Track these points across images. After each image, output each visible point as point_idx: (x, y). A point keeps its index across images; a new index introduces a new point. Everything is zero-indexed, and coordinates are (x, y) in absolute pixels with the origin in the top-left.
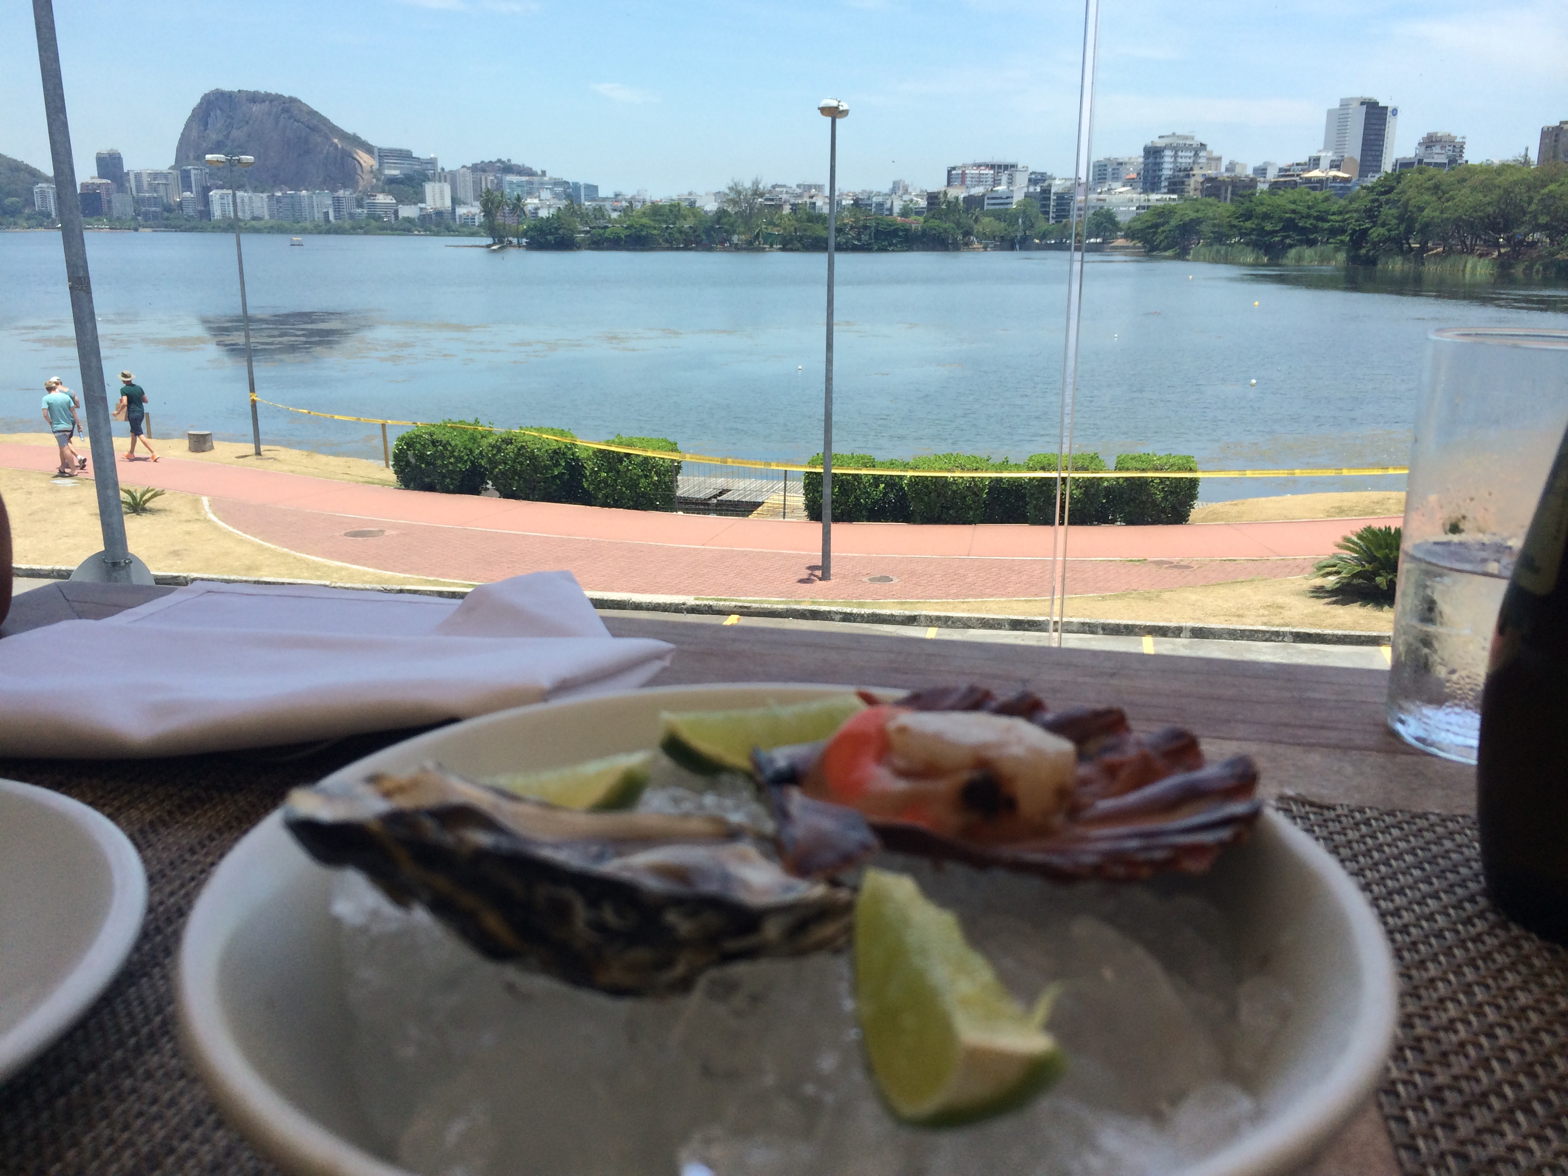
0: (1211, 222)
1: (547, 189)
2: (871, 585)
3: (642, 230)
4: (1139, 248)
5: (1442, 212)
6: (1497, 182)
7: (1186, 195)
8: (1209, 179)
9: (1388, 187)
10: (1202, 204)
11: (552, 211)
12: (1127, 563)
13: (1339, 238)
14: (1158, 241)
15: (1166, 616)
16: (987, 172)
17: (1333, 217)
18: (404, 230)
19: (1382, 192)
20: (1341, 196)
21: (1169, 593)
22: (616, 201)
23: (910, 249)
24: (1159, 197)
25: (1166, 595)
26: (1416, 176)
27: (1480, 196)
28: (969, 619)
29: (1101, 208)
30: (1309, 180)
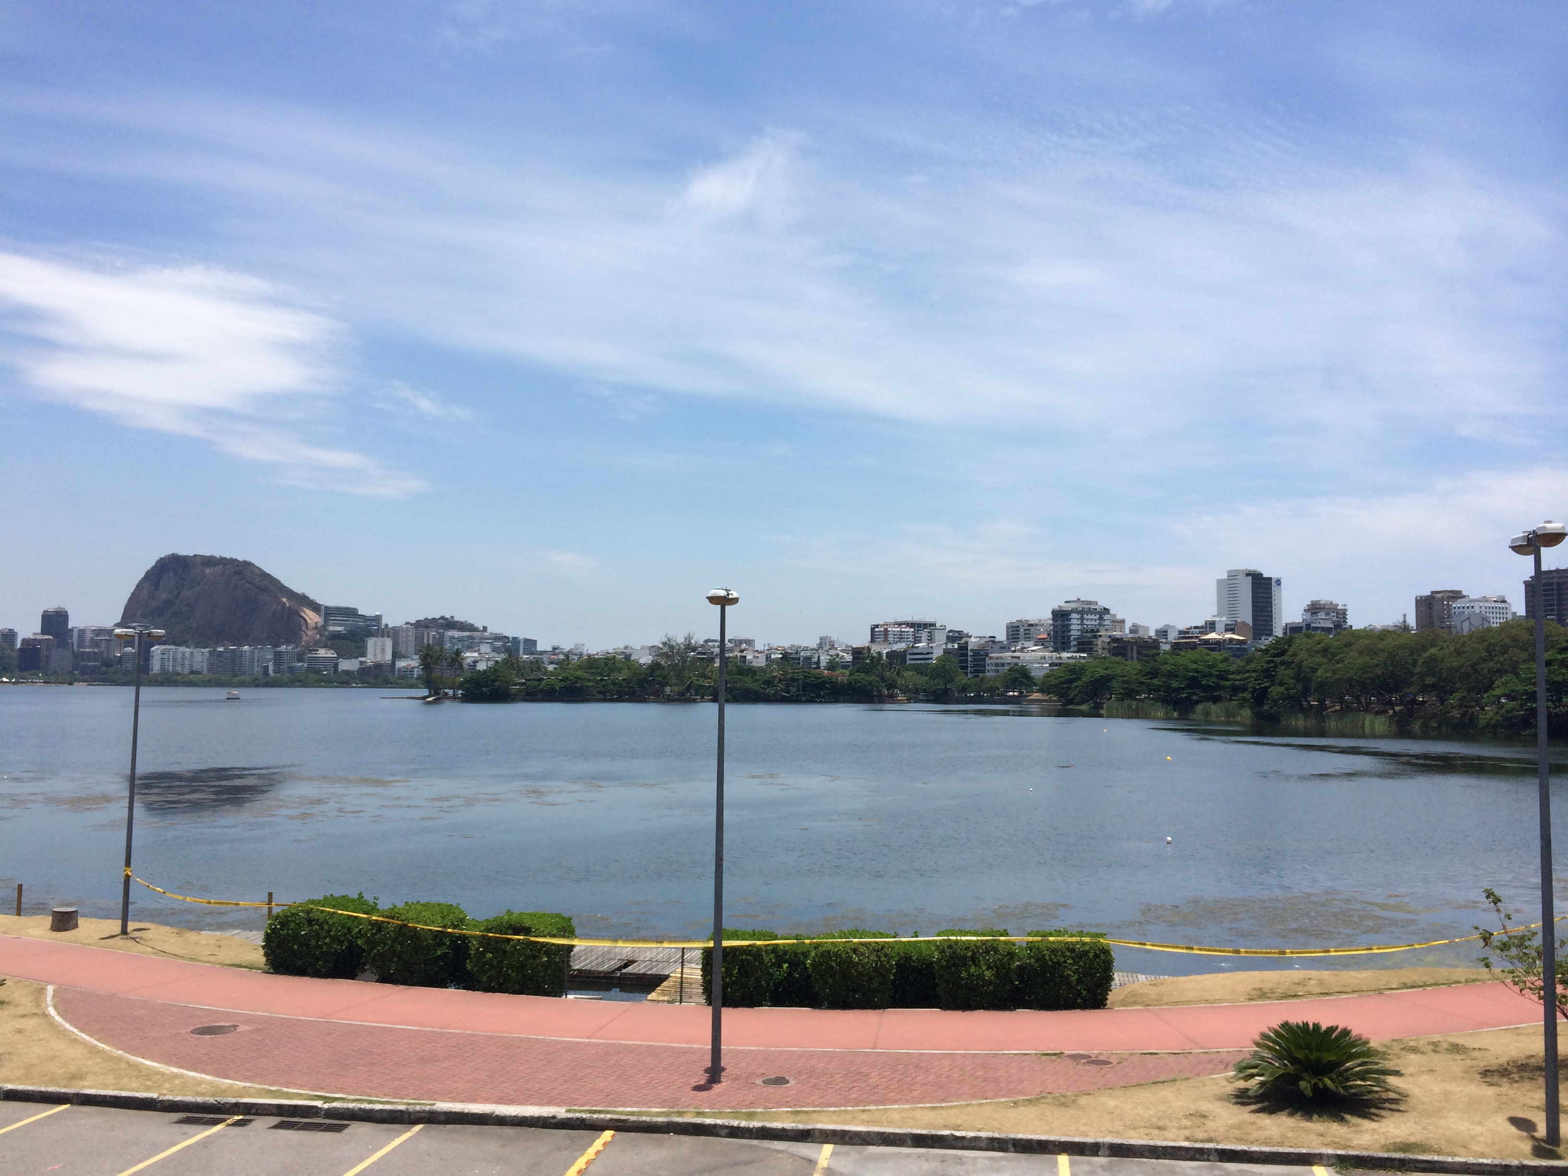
0: (1121, 679)
1: (487, 643)
2: (764, 1089)
3: (576, 682)
4: (1054, 701)
5: (1334, 673)
6: (1380, 646)
7: (1095, 654)
8: (1115, 640)
9: (1281, 648)
10: (1111, 663)
11: (490, 664)
12: (1043, 1058)
13: (1241, 695)
14: (1072, 695)
15: (1082, 1128)
16: (908, 629)
17: (1232, 676)
18: (342, 683)
19: (1275, 654)
20: (1238, 657)
21: (1086, 1097)
22: (554, 655)
23: (836, 701)
24: (1069, 655)
25: (1083, 1101)
26: (1305, 640)
27: (1367, 659)
28: (868, 1133)
29: (1016, 664)
30: (1207, 642)
